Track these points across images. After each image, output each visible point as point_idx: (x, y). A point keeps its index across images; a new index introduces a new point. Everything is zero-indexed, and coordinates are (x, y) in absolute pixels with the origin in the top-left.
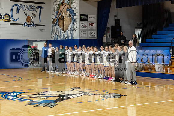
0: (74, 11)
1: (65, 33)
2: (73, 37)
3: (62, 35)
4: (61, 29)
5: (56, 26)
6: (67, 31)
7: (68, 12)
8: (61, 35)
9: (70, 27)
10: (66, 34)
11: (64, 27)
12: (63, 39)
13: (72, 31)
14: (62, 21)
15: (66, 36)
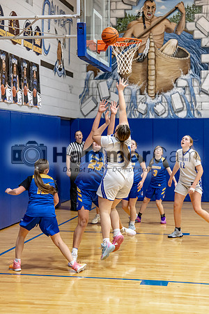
0: (200, 40)
1: (155, 101)
2: (199, 113)
3: (142, 107)
4: (135, 88)
5: (110, 80)
6: (168, 94)
7: (174, 42)
8: (136, 106)
9: (182, 83)
10: (161, 102)
11: (151, 83)
12: (144, 117)
13: (193, 95)
14: (140, 66)
15: (159, 108)
